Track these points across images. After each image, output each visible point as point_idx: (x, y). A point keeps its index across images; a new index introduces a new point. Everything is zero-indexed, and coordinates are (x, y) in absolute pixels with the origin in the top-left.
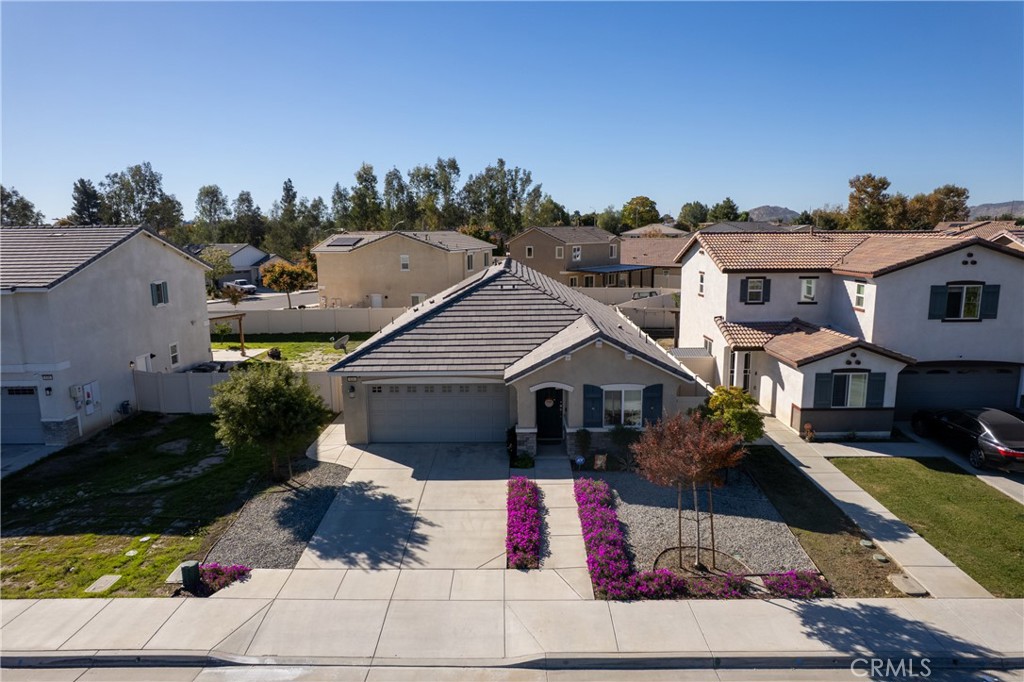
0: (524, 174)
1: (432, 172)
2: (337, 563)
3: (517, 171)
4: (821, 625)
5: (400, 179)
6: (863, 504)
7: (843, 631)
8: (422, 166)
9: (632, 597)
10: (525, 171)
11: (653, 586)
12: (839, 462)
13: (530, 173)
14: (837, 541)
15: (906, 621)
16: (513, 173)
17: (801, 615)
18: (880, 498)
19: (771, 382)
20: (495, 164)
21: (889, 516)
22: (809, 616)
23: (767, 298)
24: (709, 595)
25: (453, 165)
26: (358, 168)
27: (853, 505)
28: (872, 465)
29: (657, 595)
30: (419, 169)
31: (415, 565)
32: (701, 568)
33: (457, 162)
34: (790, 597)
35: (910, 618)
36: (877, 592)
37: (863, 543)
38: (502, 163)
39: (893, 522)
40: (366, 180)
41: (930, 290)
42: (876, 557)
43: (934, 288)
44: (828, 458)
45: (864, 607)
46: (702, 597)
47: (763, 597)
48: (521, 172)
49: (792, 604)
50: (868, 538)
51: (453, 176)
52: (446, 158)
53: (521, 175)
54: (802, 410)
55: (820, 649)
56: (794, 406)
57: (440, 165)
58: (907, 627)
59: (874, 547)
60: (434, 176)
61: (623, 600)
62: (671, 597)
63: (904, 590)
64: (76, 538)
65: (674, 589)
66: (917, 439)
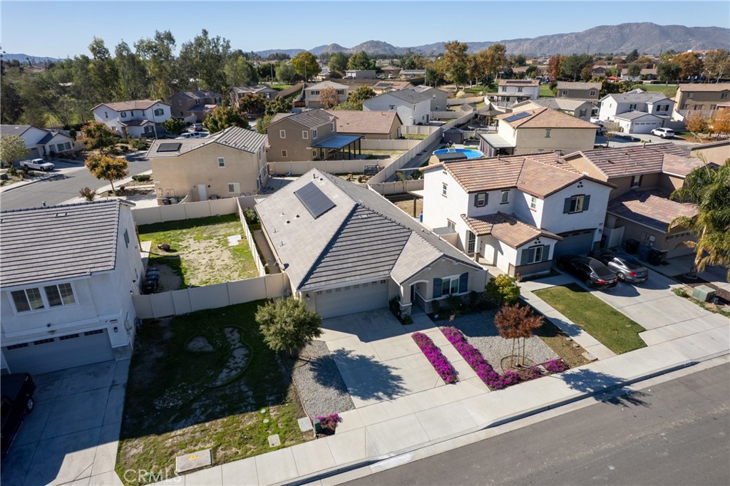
0: (224, 41)
1: (154, 44)
2: (372, 401)
3: (218, 39)
4: (572, 383)
5: (128, 50)
6: (559, 318)
7: (580, 383)
8: (145, 39)
9: (504, 387)
10: (224, 39)
11: (509, 380)
12: (538, 293)
13: (228, 42)
14: (558, 340)
15: (596, 374)
16: (215, 40)
17: (565, 380)
18: (563, 312)
19: (493, 249)
20: (200, 34)
21: (570, 323)
22: (568, 379)
23: (486, 203)
24: (530, 379)
25: (170, 38)
26: (91, 41)
27: (555, 319)
28: (551, 294)
29: (512, 384)
30: (142, 42)
31: (407, 392)
32: (519, 366)
33: (173, 35)
34: (557, 372)
35: (597, 372)
36: (581, 363)
37: (568, 339)
38: (205, 32)
39: (573, 325)
40: (99, 52)
41: (564, 201)
42: (574, 345)
43: (566, 199)
44: (532, 292)
45: (582, 370)
46: (528, 380)
47: (547, 374)
48: (221, 40)
49: (558, 375)
50: (568, 336)
51: (171, 45)
52: (162, 31)
53: (221, 42)
54: (516, 267)
55: (577, 393)
56: (510, 264)
57: (158, 37)
58: (598, 376)
59: (572, 340)
60: (155, 47)
61: (501, 389)
62: (518, 383)
63: (590, 359)
64: (225, 420)
65: (517, 380)
66: (561, 272)
